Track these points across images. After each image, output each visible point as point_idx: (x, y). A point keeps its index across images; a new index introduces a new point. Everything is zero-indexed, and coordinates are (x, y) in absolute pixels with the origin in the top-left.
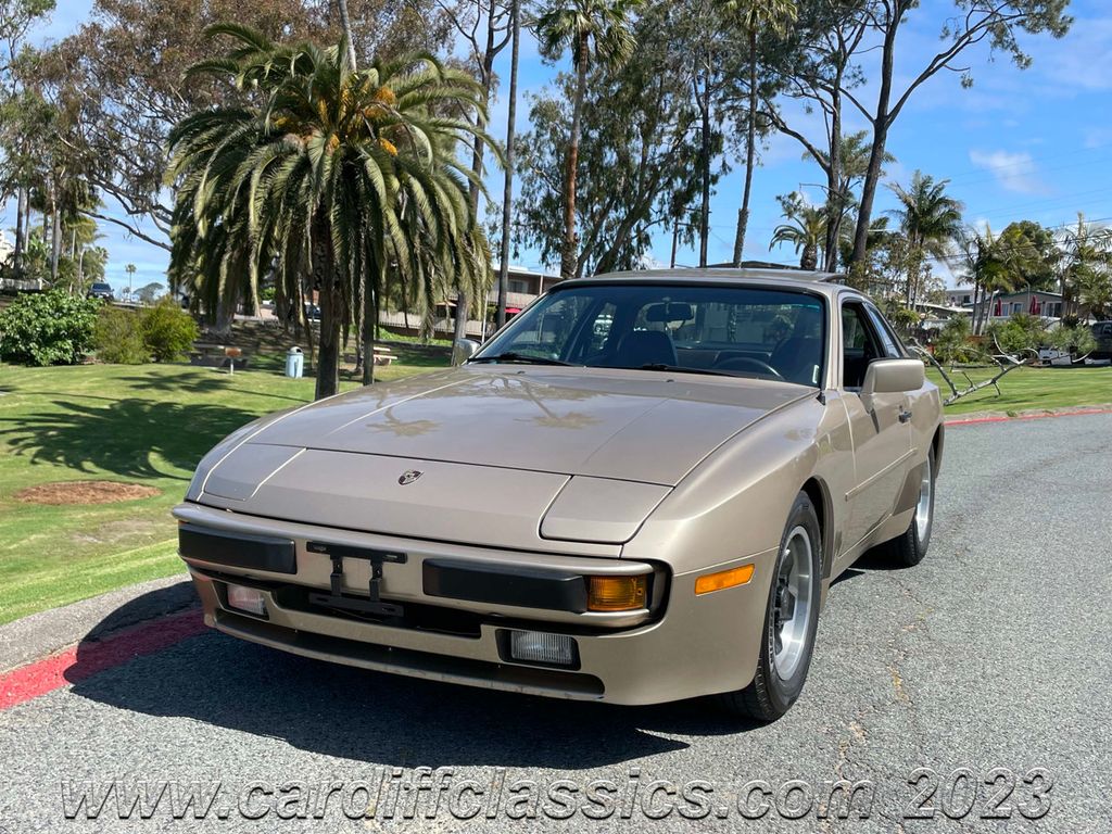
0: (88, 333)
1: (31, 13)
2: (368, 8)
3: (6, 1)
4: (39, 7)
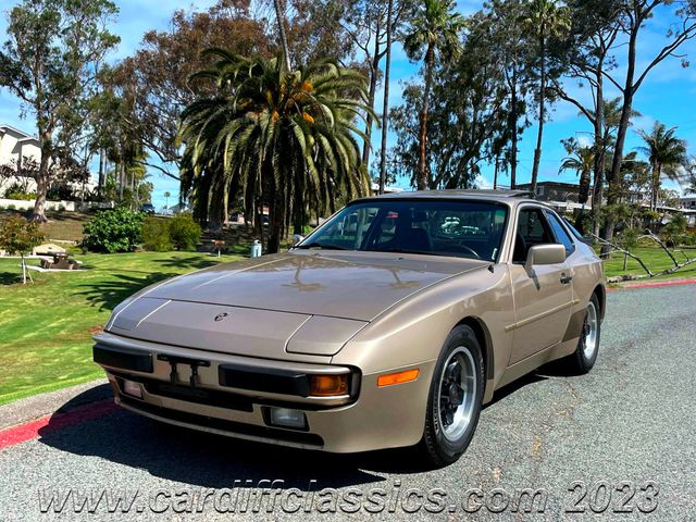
0: (138, 233)
1: (107, 45)
2: (304, 33)
3: (92, 39)
4: (111, 41)
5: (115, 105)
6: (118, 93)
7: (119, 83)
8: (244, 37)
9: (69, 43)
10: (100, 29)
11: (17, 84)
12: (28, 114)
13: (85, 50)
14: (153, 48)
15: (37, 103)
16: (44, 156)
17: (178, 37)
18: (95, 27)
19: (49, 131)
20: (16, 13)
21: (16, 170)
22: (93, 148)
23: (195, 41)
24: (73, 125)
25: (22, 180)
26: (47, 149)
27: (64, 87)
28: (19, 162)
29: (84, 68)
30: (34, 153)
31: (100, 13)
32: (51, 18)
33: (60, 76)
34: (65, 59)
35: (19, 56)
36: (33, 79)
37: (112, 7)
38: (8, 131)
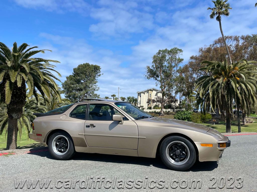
0: (190, 118)
1: (179, 62)
2: (246, 47)
3: (175, 61)
4: (181, 60)
5: (182, 79)
6: (183, 75)
7: (184, 72)
8: (222, 52)
9: (169, 63)
10: (177, 57)
11: (155, 76)
12: (158, 85)
13: (173, 64)
14: (194, 61)
15: (160, 81)
16: (163, 96)
17: (201, 56)
18: (176, 57)
19: (164, 89)
20: (154, 57)
21: (156, 101)
22: (176, 93)
23: (206, 57)
24: (170, 86)
25: (158, 103)
27: (168, 76)
28: (157, 98)
29: (173, 69)
30: (160, 95)
31: (177, 53)
32: (164, 57)
33: (167, 73)
34: (168, 68)
35: (155, 69)
36: (159, 74)
37: (181, 51)
38: (154, 90)
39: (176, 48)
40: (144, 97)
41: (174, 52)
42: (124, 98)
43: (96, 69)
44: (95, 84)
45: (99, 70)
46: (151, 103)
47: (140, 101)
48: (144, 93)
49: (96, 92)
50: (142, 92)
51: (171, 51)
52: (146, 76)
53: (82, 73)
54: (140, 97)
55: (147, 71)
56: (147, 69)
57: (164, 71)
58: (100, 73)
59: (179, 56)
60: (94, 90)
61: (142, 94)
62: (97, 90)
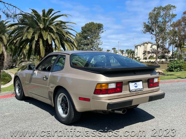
0: (182, 66)
1: (173, 17)
3: (169, 17)
4: (174, 16)
5: (176, 32)
6: (176, 29)
7: (177, 26)
9: (163, 19)
10: (171, 13)
11: (151, 31)
12: (153, 38)
13: (167, 20)
15: (155, 35)
16: (158, 48)
19: (159, 41)
20: (150, 13)
21: (151, 52)
22: (170, 45)
24: (164, 39)
25: (153, 54)
26: (158, 46)
27: (162, 30)
28: (152, 50)
29: (167, 24)
30: (155, 47)
31: (171, 9)
32: (158, 13)
33: (161, 27)
34: (162, 23)
35: (151, 24)
36: (154, 29)
37: (174, 7)
38: (149, 42)
39: (169, 5)
40: (141, 49)
41: (168, 8)
42: (123, 50)
43: (100, 26)
44: (99, 39)
45: (102, 28)
46: (147, 54)
47: (137, 53)
48: (141, 46)
49: (99, 46)
50: (139, 45)
51: (165, 8)
52: (142, 31)
53: (88, 31)
54: (137, 49)
55: (144, 27)
56: (144, 25)
57: (158, 26)
58: (103, 30)
59: (172, 12)
60: (99, 44)
61: (138, 47)
62: (101, 44)
